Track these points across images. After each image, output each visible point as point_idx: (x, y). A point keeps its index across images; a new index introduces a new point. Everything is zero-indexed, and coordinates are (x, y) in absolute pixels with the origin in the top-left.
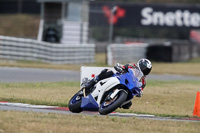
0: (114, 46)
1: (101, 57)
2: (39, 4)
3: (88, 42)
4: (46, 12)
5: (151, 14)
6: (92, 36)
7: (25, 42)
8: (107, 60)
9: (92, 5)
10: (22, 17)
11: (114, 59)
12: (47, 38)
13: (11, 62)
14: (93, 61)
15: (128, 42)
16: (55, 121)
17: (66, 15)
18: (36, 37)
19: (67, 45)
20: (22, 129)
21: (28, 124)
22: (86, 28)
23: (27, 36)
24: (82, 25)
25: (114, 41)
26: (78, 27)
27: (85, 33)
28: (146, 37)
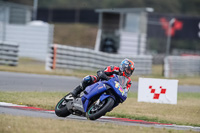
0: (171, 58)
1: (158, 69)
2: (98, 14)
3: (145, 53)
4: (104, 22)
6: (150, 47)
7: (82, 52)
8: (163, 71)
9: (150, 16)
10: (79, 27)
11: (171, 71)
12: (104, 48)
13: (68, 72)
14: (150, 72)
15: (185, 54)
17: (124, 25)
18: (93, 47)
19: (123, 56)
22: (143, 38)
23: (83, 45)
24: (140, 37)
25: (171, 53)
26: (136, 38)
27: (143, 45)
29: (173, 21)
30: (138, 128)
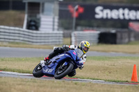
0: (76, 32)
2: (25, 3)
3: (58, 30)
4: (29, 9)
5: (102, 11)
6: (61, 26)
7: (14, 30)
8: (71, 42)
9: (61, 4)
10: (12, 12)
11: (76, 42)
12: (29, 27)
13: (5, 44)
15: (86, 30)
16: (36, 84)
17: (43, 11)
19: (43, 32)
20: (12, 89)
21: (17, 87)
22: (56, 20)
23: (16, 25)
24: (54, 18)
25: (76, 29)
26: (51, 20)
27: (56, 24)
28: (98, 27)
29: (77, 7)
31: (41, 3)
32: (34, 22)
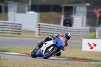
0: (99, 28)
1: (93, 34)
2: (62, 7)
3: (86, 26)
4: (65, 11)
6: (88, 23)
7: (54, 26)
8: (95, 35)
9: (88, 8)
10: (53, 14)
11: (99, 35)
12: (65, 24)
14: (88, 36)
17: (75, 13)
19: (75, 28)
22: (85, 19)
24: (83, 18)
25: (99, 26)
26: (81, 19)
27: (85, 22)
29: (99, 10)
30: (82, 64)
31: (74, 7)
32: (69, 20)
